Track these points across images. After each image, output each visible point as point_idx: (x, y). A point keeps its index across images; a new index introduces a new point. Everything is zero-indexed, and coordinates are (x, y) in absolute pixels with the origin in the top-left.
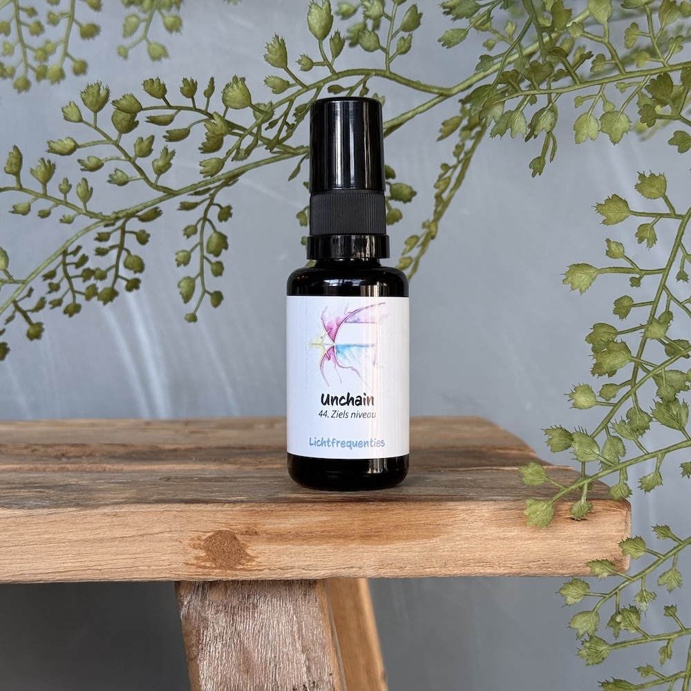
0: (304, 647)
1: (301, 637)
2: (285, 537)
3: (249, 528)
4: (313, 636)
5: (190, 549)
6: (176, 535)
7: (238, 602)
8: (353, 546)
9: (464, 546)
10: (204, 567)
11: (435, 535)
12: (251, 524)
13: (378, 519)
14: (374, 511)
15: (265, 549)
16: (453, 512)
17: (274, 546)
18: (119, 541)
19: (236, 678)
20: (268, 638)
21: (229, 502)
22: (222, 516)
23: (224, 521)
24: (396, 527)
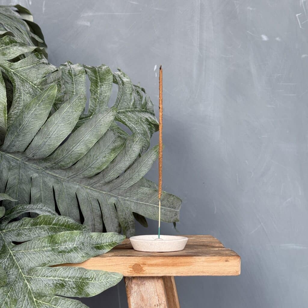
0: (157, 295)
1: (156, 292)
2: (152, 265)
3: (144, 263)
4: (160, 292)
5: (128, 268)
6: (125, 265)
7: (140, 283)
8: (169, 268)
9: (198, 268)
10: (132, 273)
11: (191, 265)
13: (176, 261)
15: (148, 268)
16: (195, 259)
19: (140, 302)
20: (148, 292)
21: (138, 256)
22: (137, 260)
24: (181, 263)
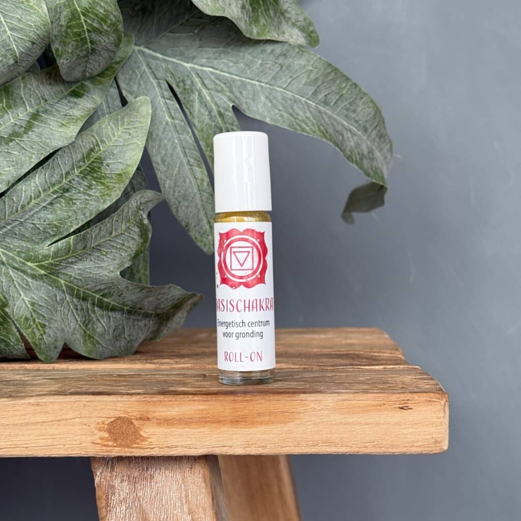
0: (189, 510)
1: (187, 501)
2: (170, 422)
3: (142, 415)
4: (197, 501)
5: (96, 431)
6: (85, 420)
7: (139, 473)
8: (226, 429)
9: (314, 430)
10: (108, 446)
11: (290, 420)
12: (144, 411)
13: (245, 407)
14: (242, 401)
15: (155, 432)
16: (305, 402)
17: (162, 429)
18: (41, 425)
20: (162, 502)
21: (128, 394)
22: (121, 405)
23: (123, 409)
24: (259, 414)
